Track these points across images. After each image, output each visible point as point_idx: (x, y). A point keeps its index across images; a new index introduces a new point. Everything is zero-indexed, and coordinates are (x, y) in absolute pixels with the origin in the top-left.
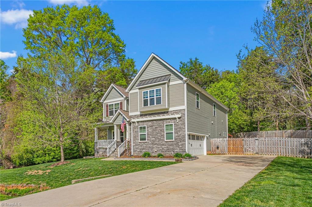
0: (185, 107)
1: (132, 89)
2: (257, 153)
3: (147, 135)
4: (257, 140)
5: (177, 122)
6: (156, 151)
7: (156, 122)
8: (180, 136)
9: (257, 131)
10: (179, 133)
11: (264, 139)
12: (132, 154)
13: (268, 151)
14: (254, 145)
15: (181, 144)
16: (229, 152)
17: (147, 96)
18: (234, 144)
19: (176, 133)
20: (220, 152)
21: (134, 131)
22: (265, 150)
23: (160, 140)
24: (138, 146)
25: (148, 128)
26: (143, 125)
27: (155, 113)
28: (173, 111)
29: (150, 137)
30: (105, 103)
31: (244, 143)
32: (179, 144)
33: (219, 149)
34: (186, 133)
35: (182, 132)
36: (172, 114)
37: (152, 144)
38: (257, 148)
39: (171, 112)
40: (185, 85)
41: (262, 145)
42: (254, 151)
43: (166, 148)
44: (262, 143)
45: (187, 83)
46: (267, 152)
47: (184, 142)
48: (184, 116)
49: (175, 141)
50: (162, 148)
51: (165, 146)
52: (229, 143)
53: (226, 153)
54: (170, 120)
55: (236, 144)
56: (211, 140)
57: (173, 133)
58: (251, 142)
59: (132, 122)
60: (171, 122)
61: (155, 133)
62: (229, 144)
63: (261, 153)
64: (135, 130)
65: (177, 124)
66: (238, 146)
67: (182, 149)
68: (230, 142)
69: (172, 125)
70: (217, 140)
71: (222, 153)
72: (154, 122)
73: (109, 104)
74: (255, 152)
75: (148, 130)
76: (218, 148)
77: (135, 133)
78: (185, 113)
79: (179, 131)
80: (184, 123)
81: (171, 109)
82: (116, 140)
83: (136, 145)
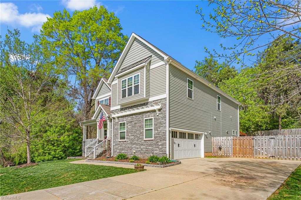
0: (166, 95)
1: (114, 80)
2: (272, 157)
3: (127, 132)
4: (272, 138)
5: (157, 115)
6: (135, 152)
7: (135, 116)
8: (160, 133)
9: (278, 129)
10: (159, 130)
11: (283, 138)
12: (112, 156)
13: (289, 154)
14: (268, 145)
15: (161, 144)
16: (234, 154)
17: (125, 86)
18: (241, 144)
19: (156, 129)
20: (223, 155)
21: (115, 129)
22: (284, 153)
23: (139, 138)
24: (118, 146)
25: (127, 124)
26: (123, 121)
27: (135, 106)
28: (153, 101)
29: (130, 135)
30: (96, 100)
31: (254, 143)
32: (159, 144)
33: (222, 150)
34: (167, 129)
35: (162, 128)
36: (152, 106)
37: (131, 143)
38: (272, 149)
39: (151, 102)
40: (168, 66)
41: (280, 145)
42: (268, 153)
43: (144, 149)
44: (280, 143)
45: (169, 63)
46: (288, 156)
47: (165, 142)
48: (165, 108)
49: (155, 139)
50: (140, 149)
51: (144, 147)
52: (234, 142)
53: (231, 155)
54: (149, 114)
55: (243, 143)
56: (212, 140)
57: (152, 129)
58: (264, 142)
59: (113, 118)
60: (150, 116)
61: (134, 130)
62: (235, 144)
63: (278, 157)
64: (115, 127)
65: (157, 118)
66: (246, 147)
67: (162, 151)
68: (236, 142)
69: (152, 119)
70: (219, 139)
71: (226, 155)
72: (133, 116)
73: (100, 100)
74: (269, 155)
75: (127, 127)
76: (220, 149)
77: (115, 131)
78: (166, 103)
79: (160, 127)
80: (165, 117)
81: (151, 99)
82: (98, 139)
83: (116, 144)
